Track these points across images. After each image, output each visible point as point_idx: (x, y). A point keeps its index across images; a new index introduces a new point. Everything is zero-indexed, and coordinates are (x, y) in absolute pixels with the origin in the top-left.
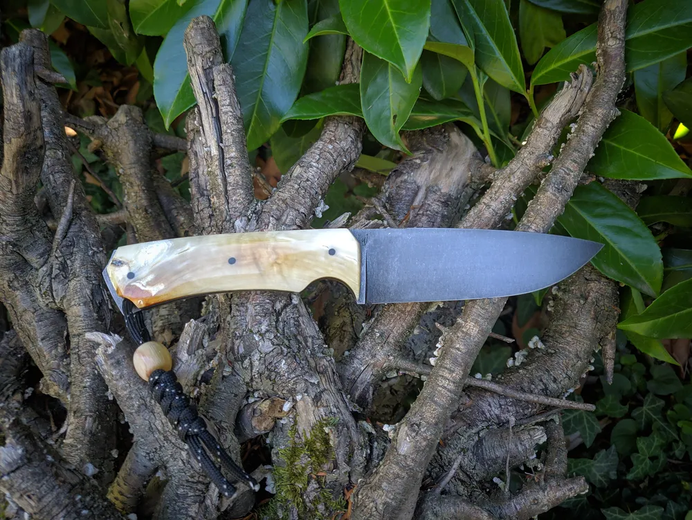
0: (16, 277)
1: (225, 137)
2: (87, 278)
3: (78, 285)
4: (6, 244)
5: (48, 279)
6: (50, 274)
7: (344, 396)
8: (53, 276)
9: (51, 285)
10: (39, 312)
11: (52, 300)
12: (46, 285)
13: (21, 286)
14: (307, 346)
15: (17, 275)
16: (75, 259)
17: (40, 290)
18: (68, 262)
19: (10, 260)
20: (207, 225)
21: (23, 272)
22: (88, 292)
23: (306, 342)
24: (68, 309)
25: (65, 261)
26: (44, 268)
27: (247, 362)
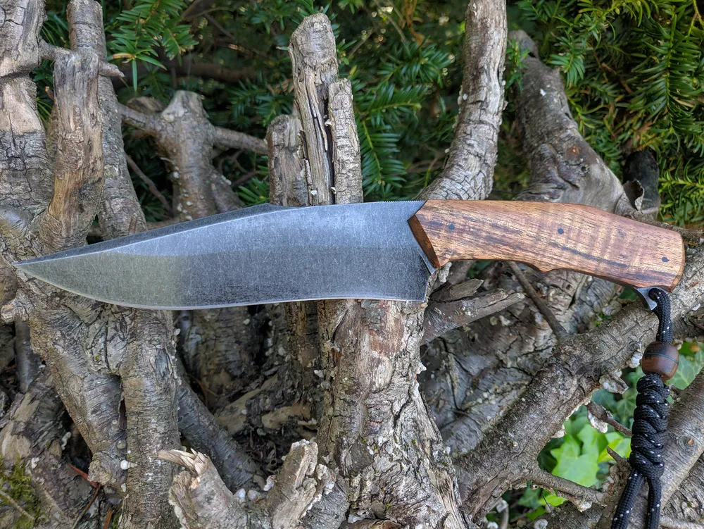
0: (62, 334)
1: (338, 178)
2: (150, 341)
3: (139, 350)
4: (52, 296)
5: (101, 340)
6: (104, 335)
7: (466, 516)
8: (109, 337)
9: (105, 348)
10: (89, 378)
11: (106, 366)
12: (100, 347)
13: (67, 346)
14: (425, 453)
15: (64, 332)
16: (135, 317)
17: (92, 353)
18: (127, 319)
19: (55, 314)
21: (70, 328)
22: (151, 360)
23: (423, 447)
24: (126, 379)
25: (123, 319)
26: (97, 325)
27: (356, 481)
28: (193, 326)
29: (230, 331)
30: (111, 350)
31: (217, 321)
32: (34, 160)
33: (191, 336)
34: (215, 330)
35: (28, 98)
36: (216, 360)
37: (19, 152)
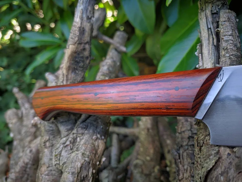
0: (49, 139)
2: (83, 154)
3: (75, 157)
5: (62, 146)
6: (64, 143)
9: (61, 151)
10: (50, 168)
11: (58, 162)
12: (60, 150)
13: (49, 147)
15: (51, 138)
16: (83, 139)
18: (78, 139)
20: (185, 144)
21: (54, 137)
22: (79, 165)
25: (76, 138)
26: (64, 139)
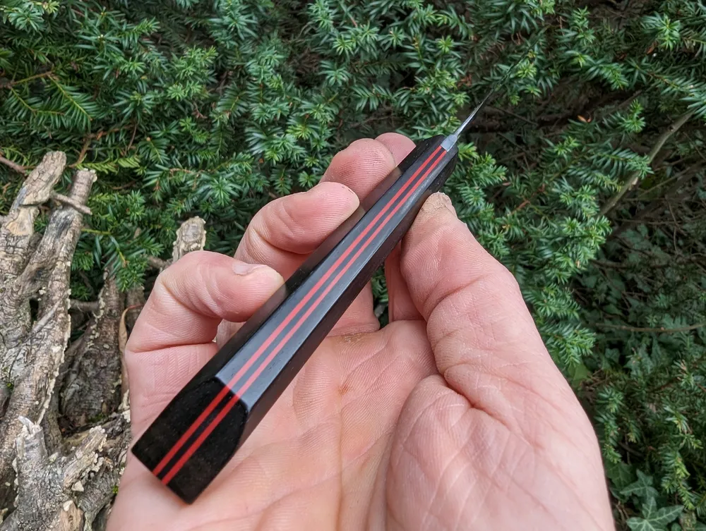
28: (77, 378)
29: (101, 387)
30: (15, 367)
31: (95, 378)
32: (21, 250)
33: (73, 385)
34: (91, 385)
35: (32, 217)
36: (83, 405)
37: (14, 244)
